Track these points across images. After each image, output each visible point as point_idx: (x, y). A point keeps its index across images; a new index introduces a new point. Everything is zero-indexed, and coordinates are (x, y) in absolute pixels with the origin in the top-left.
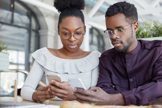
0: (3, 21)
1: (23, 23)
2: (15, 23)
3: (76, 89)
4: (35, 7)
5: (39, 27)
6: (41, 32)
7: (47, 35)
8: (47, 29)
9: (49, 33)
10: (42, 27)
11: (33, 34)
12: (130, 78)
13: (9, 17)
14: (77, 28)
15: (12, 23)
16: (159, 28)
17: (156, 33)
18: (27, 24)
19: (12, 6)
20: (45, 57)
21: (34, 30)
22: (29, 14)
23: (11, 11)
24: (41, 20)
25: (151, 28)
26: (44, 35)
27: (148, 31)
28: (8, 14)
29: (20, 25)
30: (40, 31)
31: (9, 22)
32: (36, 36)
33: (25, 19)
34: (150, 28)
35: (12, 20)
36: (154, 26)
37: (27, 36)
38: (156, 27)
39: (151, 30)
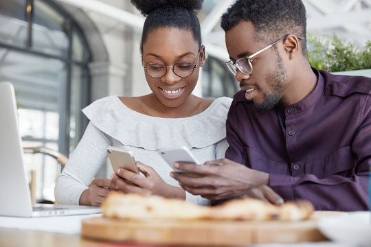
0: (10, 42)
1: (54, 47)
2: (35, 48)
3: (177, 165)
4: (81, 10)
5: (89, 56)
6: (95, 68)
7: (106, 74)
8: (107, 60)
9: (112, 70)
10: (96, 56)
11: (77, 72)
12: (295, 162)
13: (24, 35)
14: (180, 54)
15: (28, 48)
16: (345, 52)
17: (340, 63)
18: (62, 50)
19: (29, 9)
20: (113, 115)
21: (78, 64)
22: (68, 27)
23: (26, 20)
24: (93, 39)
25: (328, 53)
26: (100, 75)
27: (321, 58)
28: (22, 27)
29: (48, 51)
30: (91, 65)
31: (22, 45)
32: (83, 77)
33: (59, 38)
34: (326, 53)
35: (29, 41)
36: (333, 47)
37: (63, 76)
38: (338, 51)
39: (329, 56)
